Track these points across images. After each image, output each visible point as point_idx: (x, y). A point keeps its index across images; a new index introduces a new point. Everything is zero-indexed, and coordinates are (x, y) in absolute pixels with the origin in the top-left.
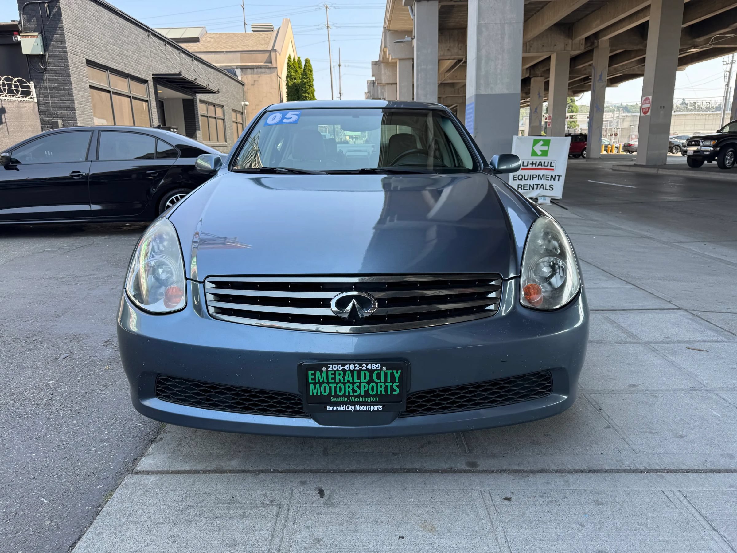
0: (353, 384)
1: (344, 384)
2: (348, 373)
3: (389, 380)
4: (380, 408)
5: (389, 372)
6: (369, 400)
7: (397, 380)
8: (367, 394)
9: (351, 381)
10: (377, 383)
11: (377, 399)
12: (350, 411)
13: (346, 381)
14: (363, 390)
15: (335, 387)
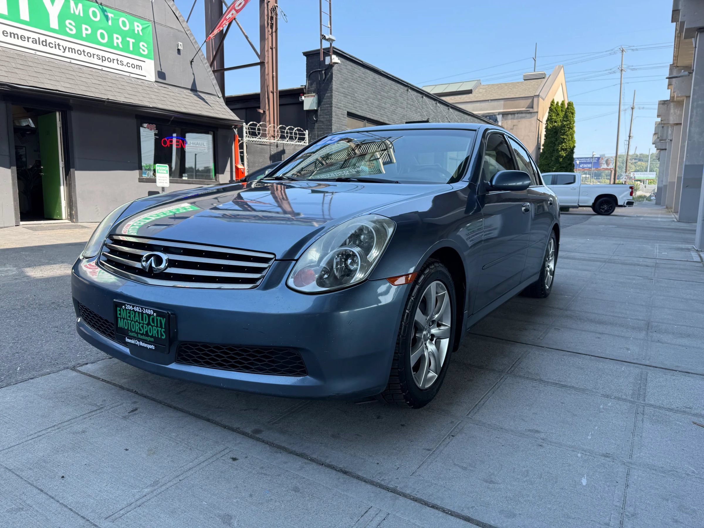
0: (140, 323)
1: (135, 322)
2: (137, 314)
3: (159, 326)
4: (152, 347)
5: (159, 318)
6: (148, 339)
7: (163, 327)
8: (147, 334)
9: (138, 321)
10: (152, 326)
11: (152, 340)
12: (137, 345)
13: (136, 320)
14: (145, 330)
15: (131, 323)
